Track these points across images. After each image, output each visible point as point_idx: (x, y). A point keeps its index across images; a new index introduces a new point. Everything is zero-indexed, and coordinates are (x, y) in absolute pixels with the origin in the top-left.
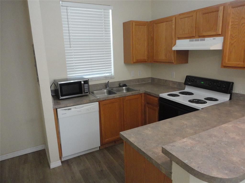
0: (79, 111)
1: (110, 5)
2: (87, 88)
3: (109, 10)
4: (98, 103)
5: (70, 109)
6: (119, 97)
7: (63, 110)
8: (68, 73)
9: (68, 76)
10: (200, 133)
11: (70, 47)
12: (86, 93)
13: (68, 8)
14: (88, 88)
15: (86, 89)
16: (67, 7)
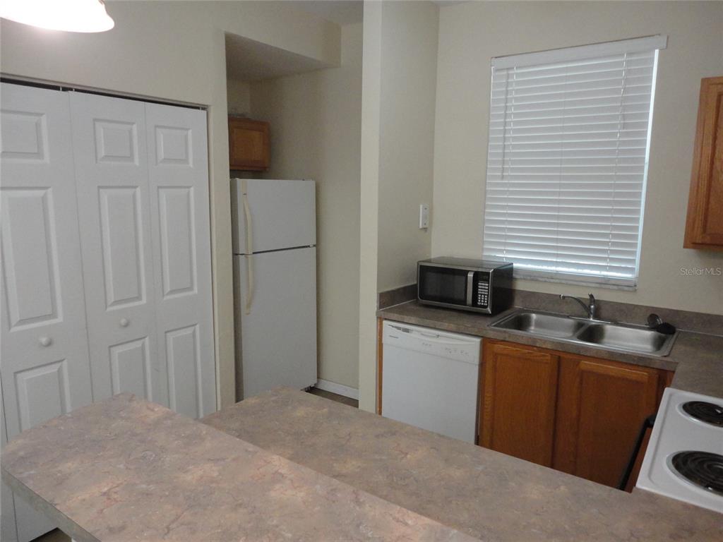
0: (427, 345)
1: (653, 36)
2: (485, 295)
3: (652, 50)
4: (478, 340)
5: (407, 330)
6: (554, 348)
7: (393, 326)
8: (486, 246)
9: (486, 253)
10: (410, 512)
11: (503, 177)
12: (481, 306)
13: (511, 72)
14: (488, 295)
15: (481, 297)
16: (508, 69)
